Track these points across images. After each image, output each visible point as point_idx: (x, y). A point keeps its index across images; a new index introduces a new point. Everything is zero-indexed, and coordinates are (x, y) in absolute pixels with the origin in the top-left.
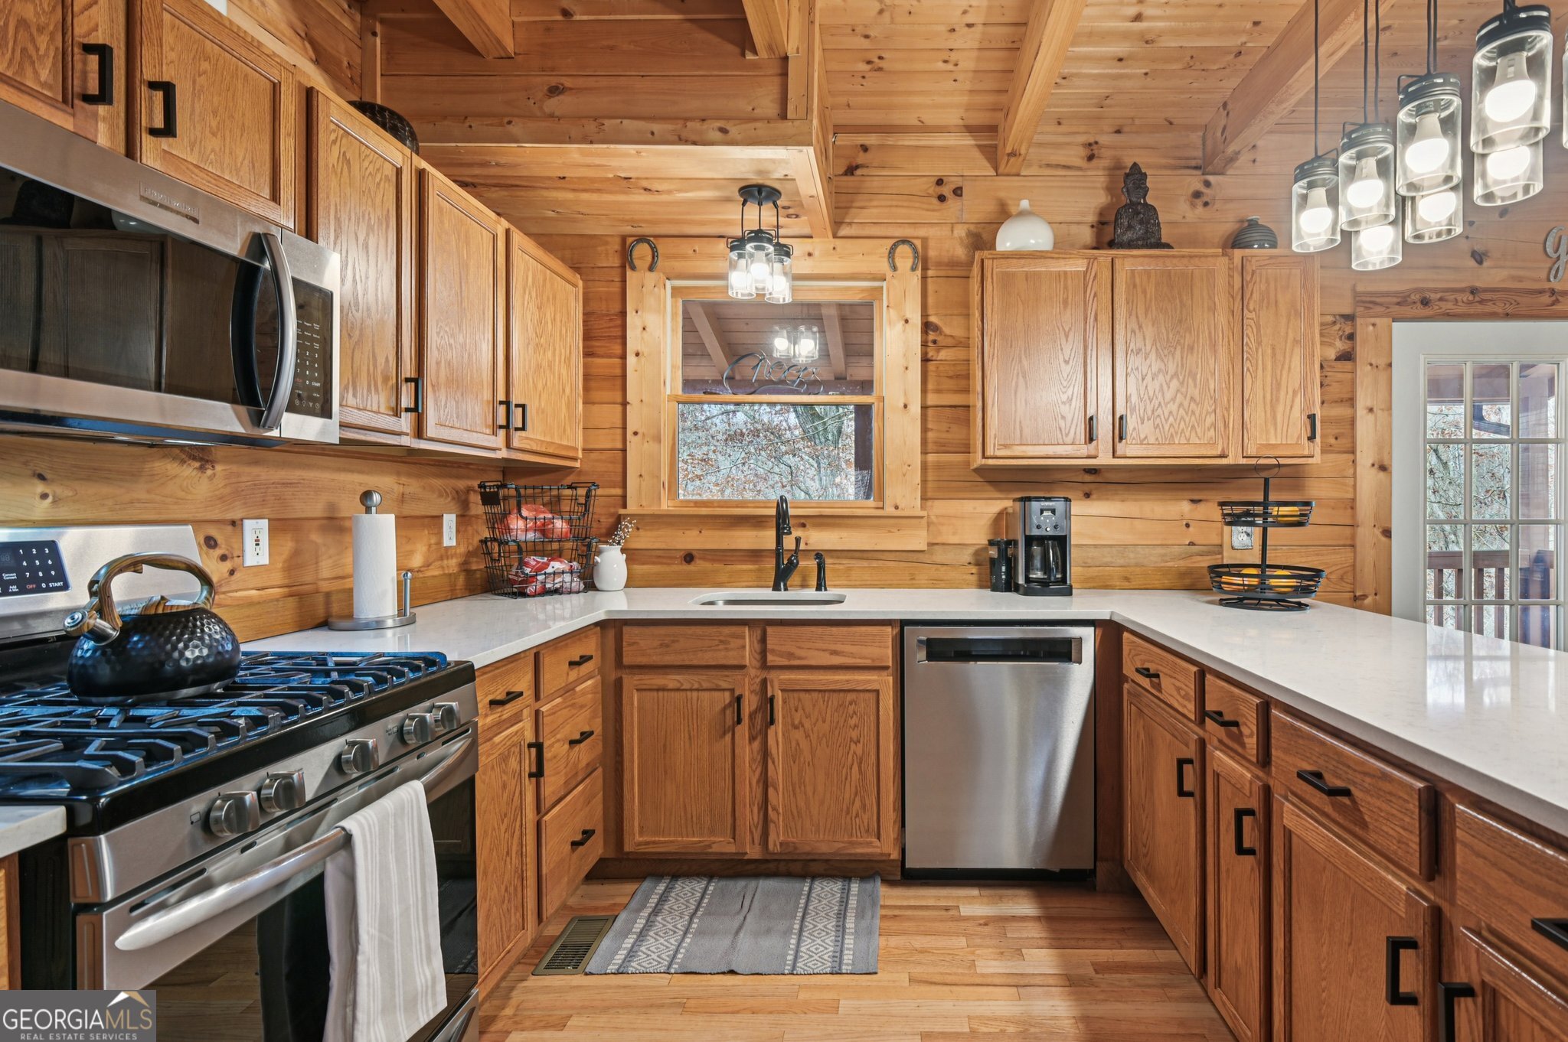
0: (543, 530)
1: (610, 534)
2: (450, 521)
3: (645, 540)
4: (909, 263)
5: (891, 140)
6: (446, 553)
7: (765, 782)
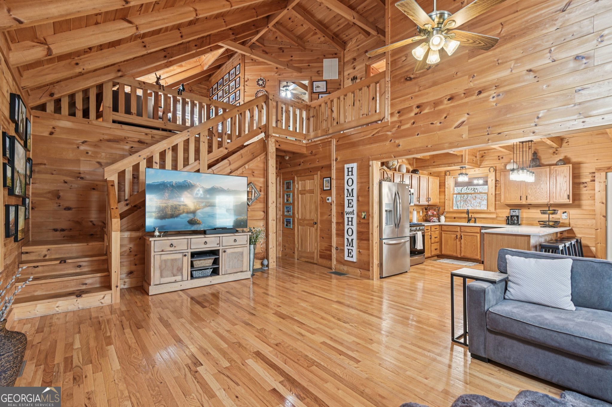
0: (433, 213)
1: (442, 214)
2: (421, 212)
3: (448, 215)
4: (493, 170)
5: (490, 151)
6: (420, 216)
7: (461, 247)
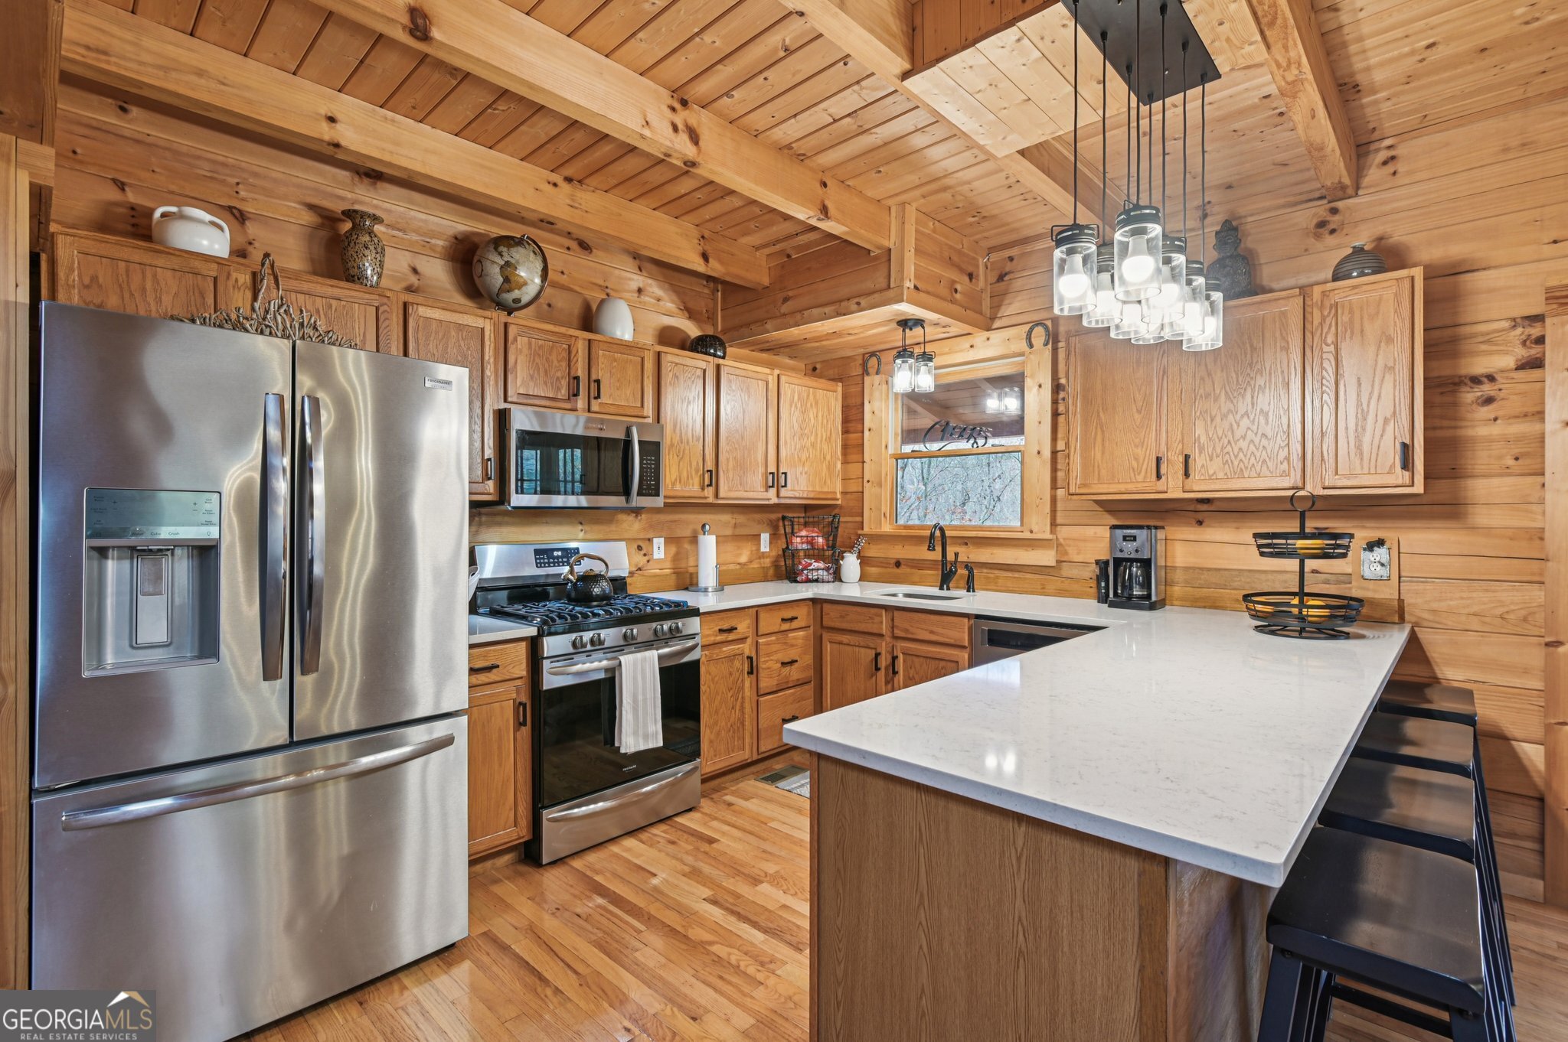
0: (811, 542)
1: (850, 548)
2: (765, 538)
3: (873, 551)
4: (1042, 340)
5: (1029, 248)
6: (763, 555)
